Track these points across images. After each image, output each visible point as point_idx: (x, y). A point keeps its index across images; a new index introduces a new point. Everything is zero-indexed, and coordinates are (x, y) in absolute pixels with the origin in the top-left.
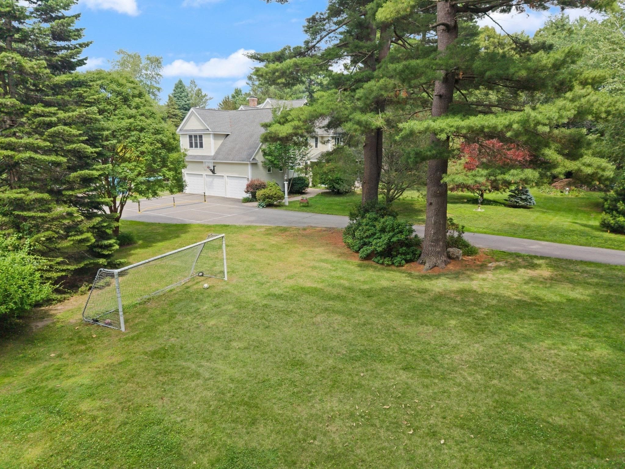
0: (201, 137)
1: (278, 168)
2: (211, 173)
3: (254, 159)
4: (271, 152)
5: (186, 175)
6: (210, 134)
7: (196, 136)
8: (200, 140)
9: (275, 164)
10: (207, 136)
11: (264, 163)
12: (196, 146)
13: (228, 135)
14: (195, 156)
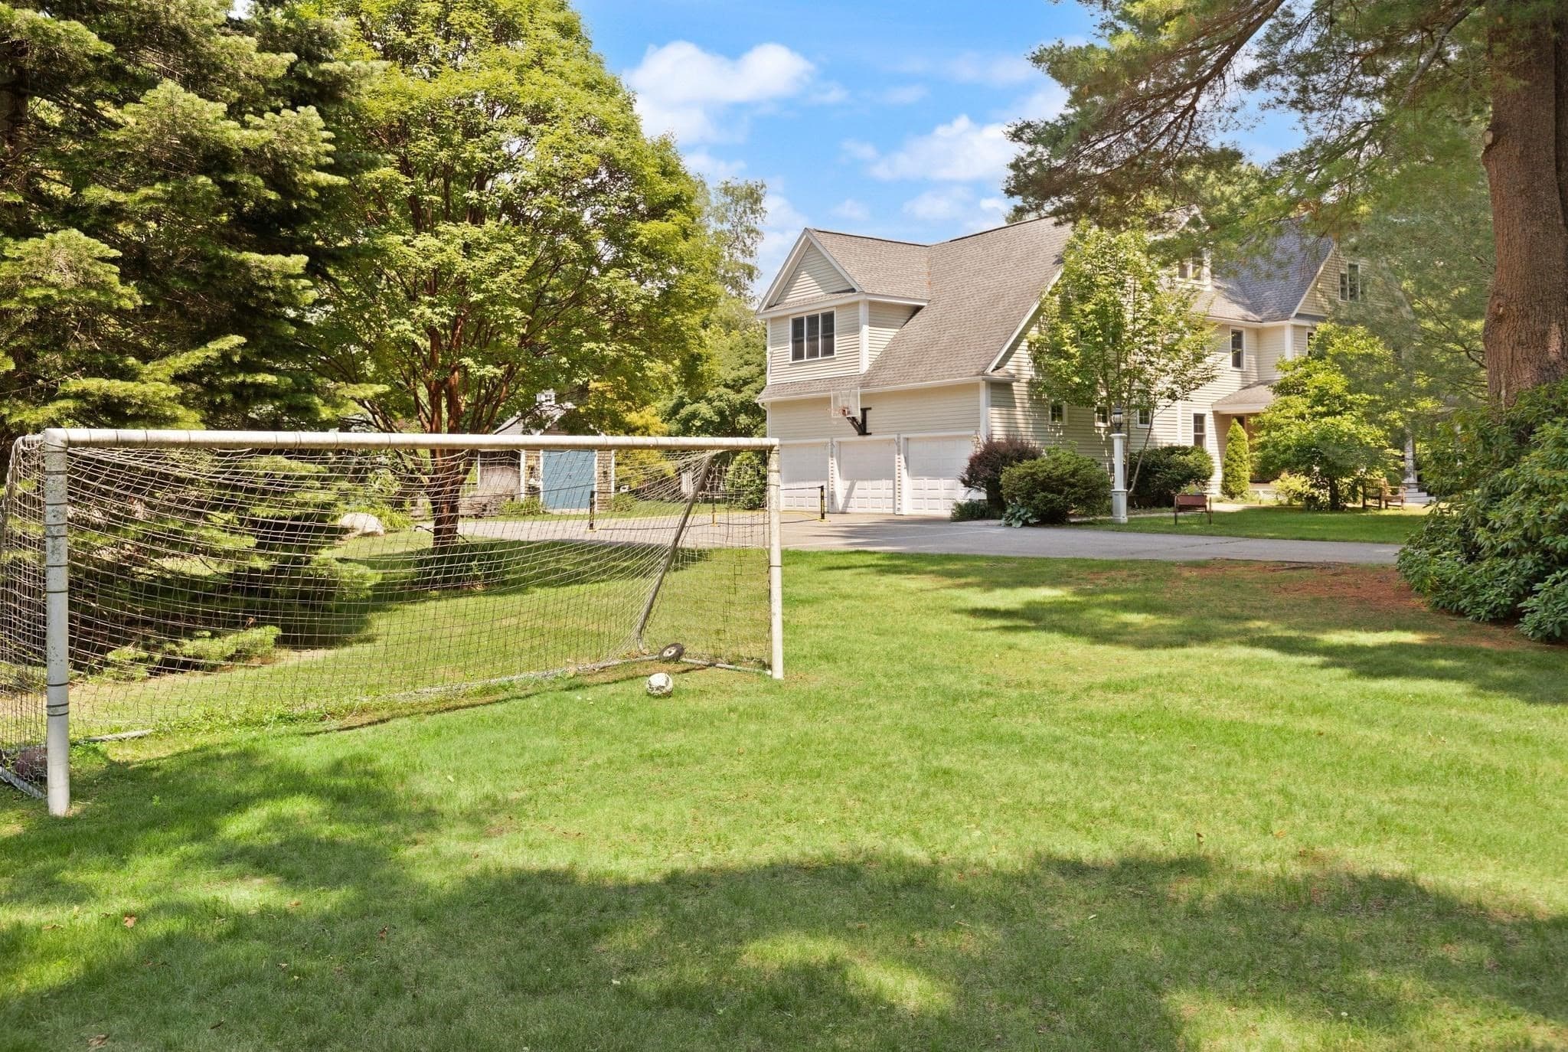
0: (829, 318)
2: (854, 435)
3: (999, 368)
6: (857, 303)
7: (812, 321)
8: (825, 331)
10: (847, 311)
12: (813, 353)
13: (918, 309)
14: (809, 383)
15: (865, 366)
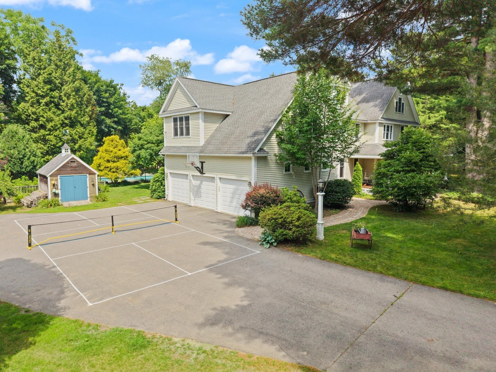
0: (187, 119)
1: (302, 164)
2: (199, 174)
3: (261, 150)
4: (291, 137)
5: (169, 175)
6: (198, 113)
7: (181, 119)
8: (186, 124)
9: (297, 159)
10: (195, 116)
11: (281, 158)
12: (182, 134)
13: (228, 116)
14: (180, 148)
15: (202, 143)
